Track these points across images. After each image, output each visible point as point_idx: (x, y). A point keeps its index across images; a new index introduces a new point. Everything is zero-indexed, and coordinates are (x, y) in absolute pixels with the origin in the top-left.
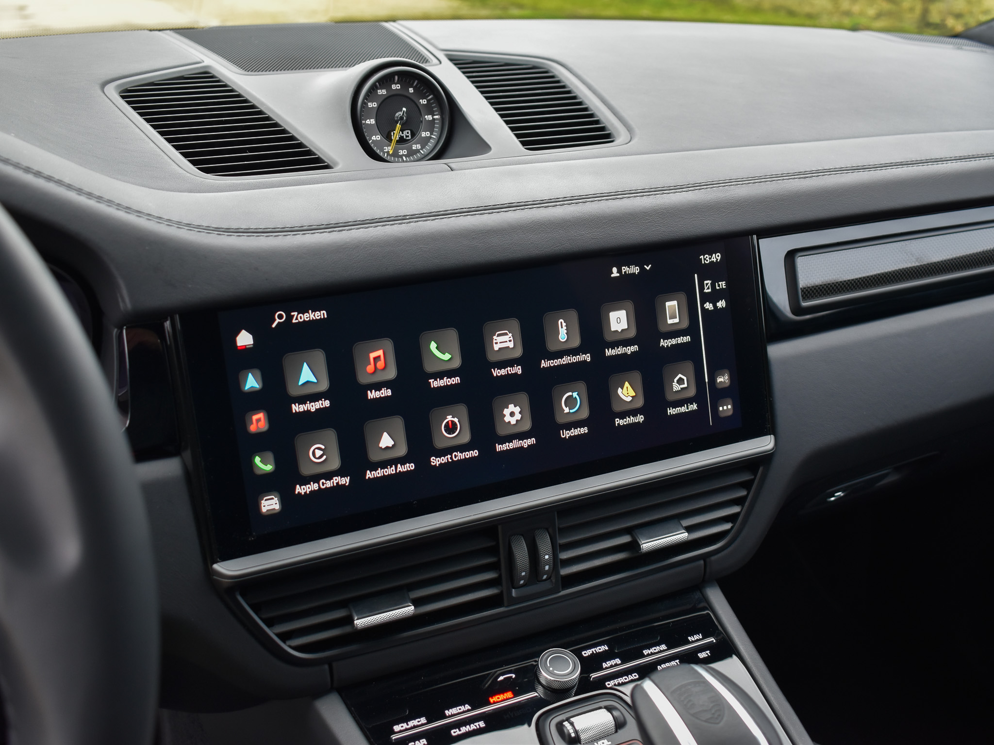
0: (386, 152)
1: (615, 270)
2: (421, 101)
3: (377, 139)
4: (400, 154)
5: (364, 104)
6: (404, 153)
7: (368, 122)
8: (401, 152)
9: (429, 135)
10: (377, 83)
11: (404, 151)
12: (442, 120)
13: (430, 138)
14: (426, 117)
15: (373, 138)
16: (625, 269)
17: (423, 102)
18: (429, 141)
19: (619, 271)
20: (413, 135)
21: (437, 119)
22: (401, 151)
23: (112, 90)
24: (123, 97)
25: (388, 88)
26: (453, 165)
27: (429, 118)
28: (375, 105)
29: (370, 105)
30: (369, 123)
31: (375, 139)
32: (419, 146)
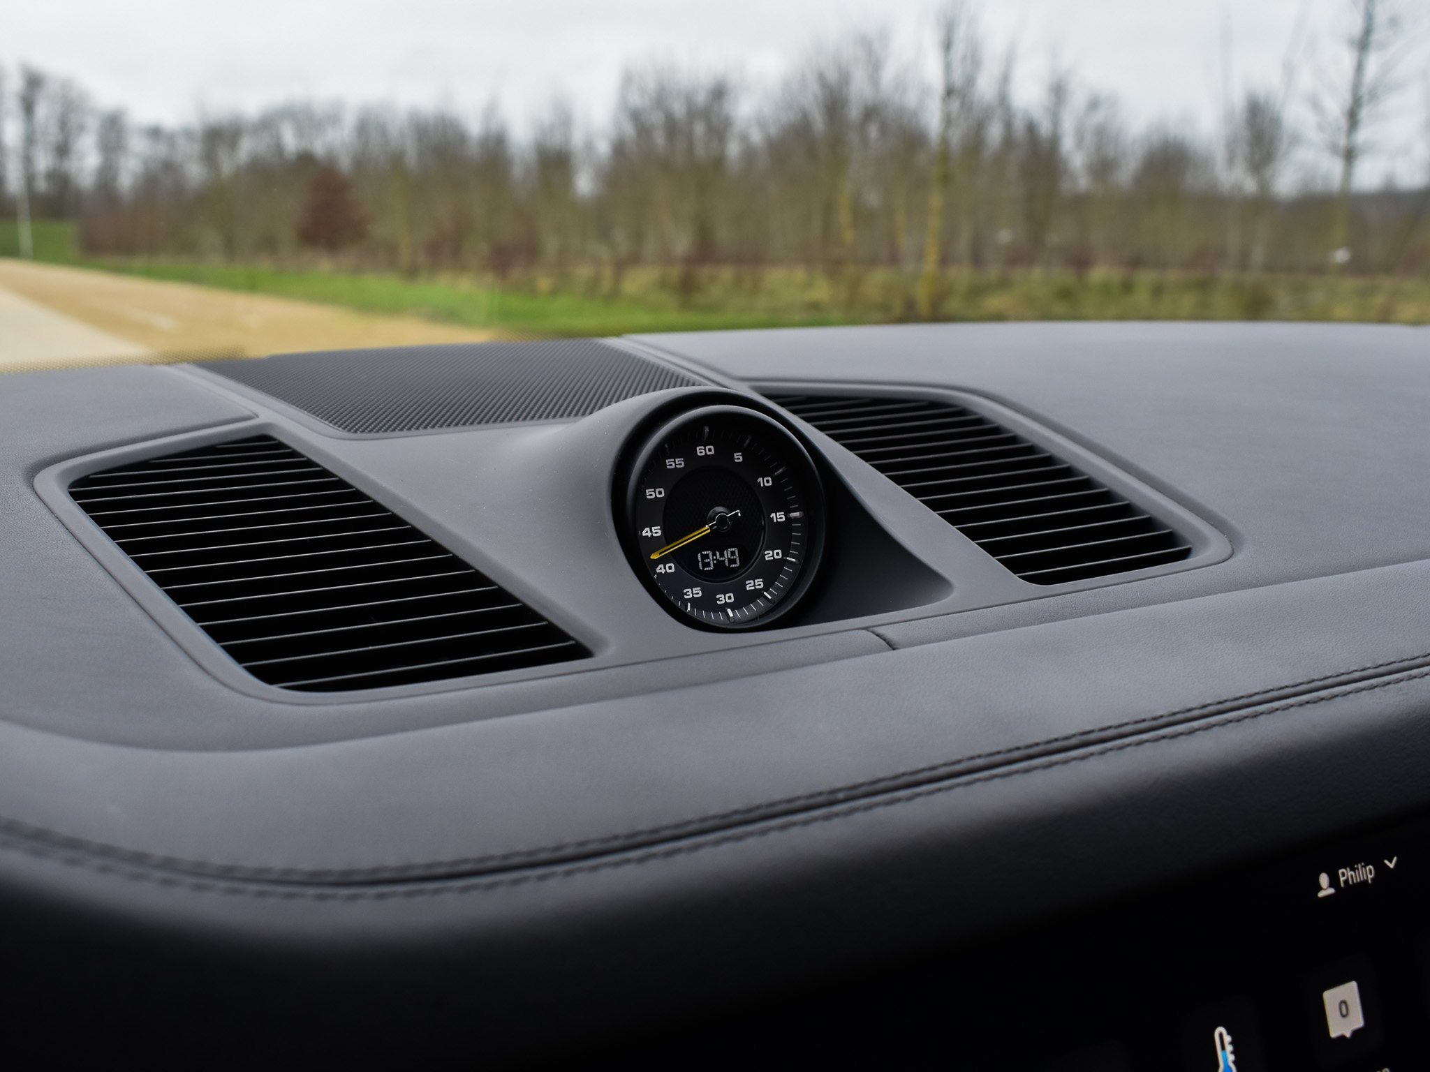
0: (689, 600)
1: (1324, 879)
2: (760, 480)
3: (668, 571)
4: (718, 602)
5: (640, 491)
6: (728, 601)
7: (646, 532)
8: (722, 599)
9: (780, 556)
10: (666, 446)
11: (727, 595)
12: (808, 520)
13: (782, 562)
14: (773, 515)
15: (658, 571)
16: (1345, 874)
17: (766, 482)
18: (781, 571)
19: (1334, 882)
20: (746, 557)
21: (796, 519)
22: (722, 596)
23: (53, 486)
24: (75, 496)
25: (690, 455)
26: (889, 632)
27: (779, 517)
28: (660, 493)
29: (651, 494)
30: (649, 534)
31: (663, 571)
32: (759, 583)
